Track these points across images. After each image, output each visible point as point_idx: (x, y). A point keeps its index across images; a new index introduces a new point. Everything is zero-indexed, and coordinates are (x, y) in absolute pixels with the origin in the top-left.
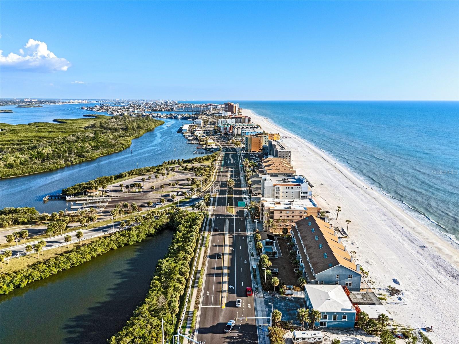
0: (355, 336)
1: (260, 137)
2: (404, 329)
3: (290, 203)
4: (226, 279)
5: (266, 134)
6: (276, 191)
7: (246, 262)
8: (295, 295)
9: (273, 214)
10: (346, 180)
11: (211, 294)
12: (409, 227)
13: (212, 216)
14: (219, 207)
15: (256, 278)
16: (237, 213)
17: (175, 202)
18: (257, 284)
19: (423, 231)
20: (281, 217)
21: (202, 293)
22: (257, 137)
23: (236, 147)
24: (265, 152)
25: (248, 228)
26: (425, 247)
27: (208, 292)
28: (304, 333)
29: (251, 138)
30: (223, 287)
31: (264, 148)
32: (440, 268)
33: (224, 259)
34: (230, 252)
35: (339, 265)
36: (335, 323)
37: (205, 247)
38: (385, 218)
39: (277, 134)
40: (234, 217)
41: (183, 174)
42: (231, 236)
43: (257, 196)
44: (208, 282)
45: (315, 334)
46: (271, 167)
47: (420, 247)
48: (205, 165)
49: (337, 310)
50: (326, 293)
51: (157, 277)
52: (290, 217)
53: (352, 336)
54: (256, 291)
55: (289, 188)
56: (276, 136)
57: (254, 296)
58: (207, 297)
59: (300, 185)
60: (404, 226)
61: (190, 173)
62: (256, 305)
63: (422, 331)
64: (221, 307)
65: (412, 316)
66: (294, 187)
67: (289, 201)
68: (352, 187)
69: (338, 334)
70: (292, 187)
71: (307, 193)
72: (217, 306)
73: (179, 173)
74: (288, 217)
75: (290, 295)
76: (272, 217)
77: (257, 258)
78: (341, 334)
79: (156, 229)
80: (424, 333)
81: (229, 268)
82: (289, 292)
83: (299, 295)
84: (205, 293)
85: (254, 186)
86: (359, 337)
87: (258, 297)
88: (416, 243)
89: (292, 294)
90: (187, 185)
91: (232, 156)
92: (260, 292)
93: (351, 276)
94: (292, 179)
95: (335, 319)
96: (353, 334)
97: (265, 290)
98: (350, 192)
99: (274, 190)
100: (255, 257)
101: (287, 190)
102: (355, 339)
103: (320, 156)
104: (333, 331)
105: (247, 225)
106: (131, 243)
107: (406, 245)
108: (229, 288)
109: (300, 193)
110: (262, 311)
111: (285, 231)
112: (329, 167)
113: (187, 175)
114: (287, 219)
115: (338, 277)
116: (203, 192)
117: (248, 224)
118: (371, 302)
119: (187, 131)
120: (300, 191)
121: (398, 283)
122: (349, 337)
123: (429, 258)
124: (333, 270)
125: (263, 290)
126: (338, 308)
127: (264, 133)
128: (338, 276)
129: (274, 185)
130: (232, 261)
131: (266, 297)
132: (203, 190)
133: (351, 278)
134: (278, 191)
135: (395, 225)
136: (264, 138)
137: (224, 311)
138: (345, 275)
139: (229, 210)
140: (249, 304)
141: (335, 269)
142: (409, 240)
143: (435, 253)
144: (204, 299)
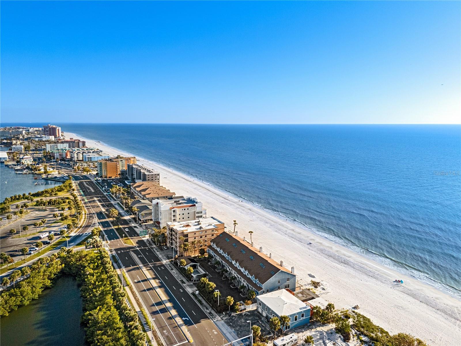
0: (315, 329)
1: (116, 161)
2: (342, 312)
3: (197, 223)
4: (174, 312)
5: (121, 158)
6: (173, 214)
7: (182, 291)
8: (248, 309)
9: (188, 237)
10: (218, 197)
11: (168, 331)
12: (290, 230)
13: (111, 252)
14: (112, 241)
15: (203, 304)
16: (137, 243)
17: (53, 244)
18: (207, 309)
19: (301, 232)
20: (195, 238)
21: (159, 334)
22: (113, 161)
23: (85, 174)
24: (124, 177)
25: (160, 256)
26: (311, 244)
27: (165, 331)
28: (283, 340)
29: (106, 163)
30: (177, 321)
31: (123, 173)
32: (330, 258)
33: (159, 294)
34: (160, 285)
35: (280, 271)
36: (296, 323)
37: (128, 285)
38: (268, 225)
39: (133, 158)
40: (138, 249)
41: (39, 210)
42: (148, 268)
43: (147, 222)
44: (157, 322)
45: (291, 338)
46: (147, 192)
47: (308, 244)
48: (62, 197)
49: (297, 310)
50: (279, 298)
51: (100, 332)
52: (204, 237)
53: (313, 330)
54: (212, 316)
55: (185, 209)
56: (132, 159)
57: (212, 321)
58: (167, 337)
59: (195, 205)
60: (286, 229)
61: (48, 209)
62: (220, 329)
63: (353, 310)
64: (189, 342)
65: (339, 300)
66: (190, 208)
67: (196, 222)
68: (227, 202)
69: (303, 332)
70: (188, 208)
71: (202, 212)
72: (184, 342)
73: (32, 210)
74: (201, 237)
75: (244, 310)
76: (187, 240)
77: (190, 284)
78: (305, 331)
79: (51, 279)
80: (356, 311)
81: (170, 301)
82: (242, 307)
83: (251, 307)
84: (163, 334)
85: (143, 213)
86: (319, 329)
87: (217, 321)
88: (303, 241)
89: (245, 309)
90: (54, 223)
91: (87, 184)
92: (216, 315)
93: (289, 279)
94: (182, 200)
95: (296, 320)
96: (313, 328)
97: (219, 312)
98: (228, 207)
99: (171, 214)
100: (187, 283)
101: (184, 212)
102: (318, 331)
103: (179, 176)
104: (297, 331)
105: (156, 254)
106: (26, 303)
107: (297, 244)
108: (183, 320)
109: (196, 213)
110: (230, 333)
111: (202, 252)
112: (196, 186)
113: (45, 210)
114: (201, 240)
115: (279, 283)
116: (81, 227)
117: (158, 253)
118: (311, 297)
119: (7, 160)
120: (195, 212)
121: (313, 277)
122: (312, 332)
123: (319, 252)
124: (276, 277)
125: (217, 313)
126: (296, 309)
127: (119, 157)
128: (279, 281)
129: (171, 209)
130: (167, 292)
131: (224, 318)
132: (80, 225)
133: (289, 280)
134: (174, 214)
135: (280, 230)
136: (120, 162)
137: (194, 344)
138: (285, 278)
139: (126, 242)
140: (213, 330)
141: (277, 276)
142: (297, 240)
143: (319, 247)
144: (165, 339)
